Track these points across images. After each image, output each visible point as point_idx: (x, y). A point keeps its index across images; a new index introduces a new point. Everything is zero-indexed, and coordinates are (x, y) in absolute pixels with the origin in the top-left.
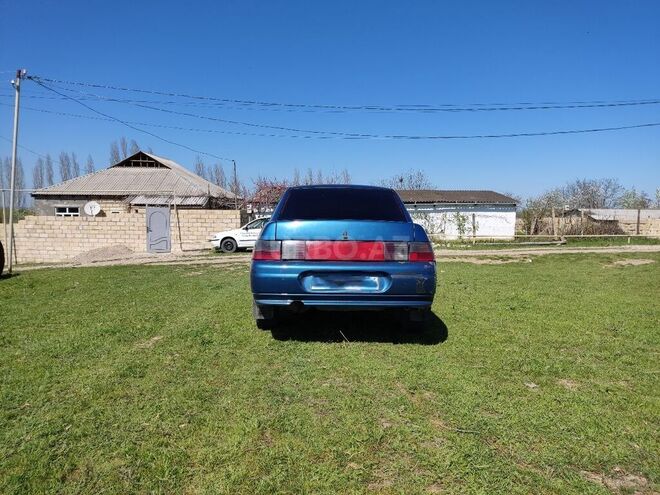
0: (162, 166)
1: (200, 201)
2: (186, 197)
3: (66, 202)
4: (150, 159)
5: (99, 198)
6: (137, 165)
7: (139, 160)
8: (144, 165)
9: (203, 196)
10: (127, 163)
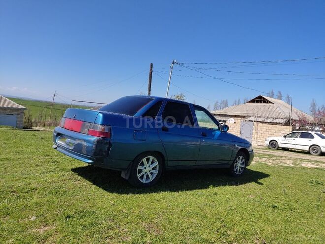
0: (270, 102)
1: (282, 121)
2: (276, 118)
3: (222, 117)
4: (264, 98)
5: (235, 116)
6: (258, 102)
7: (259, 99)
8: (261, 102)
9: (285, 118)
10: (253, 101)
